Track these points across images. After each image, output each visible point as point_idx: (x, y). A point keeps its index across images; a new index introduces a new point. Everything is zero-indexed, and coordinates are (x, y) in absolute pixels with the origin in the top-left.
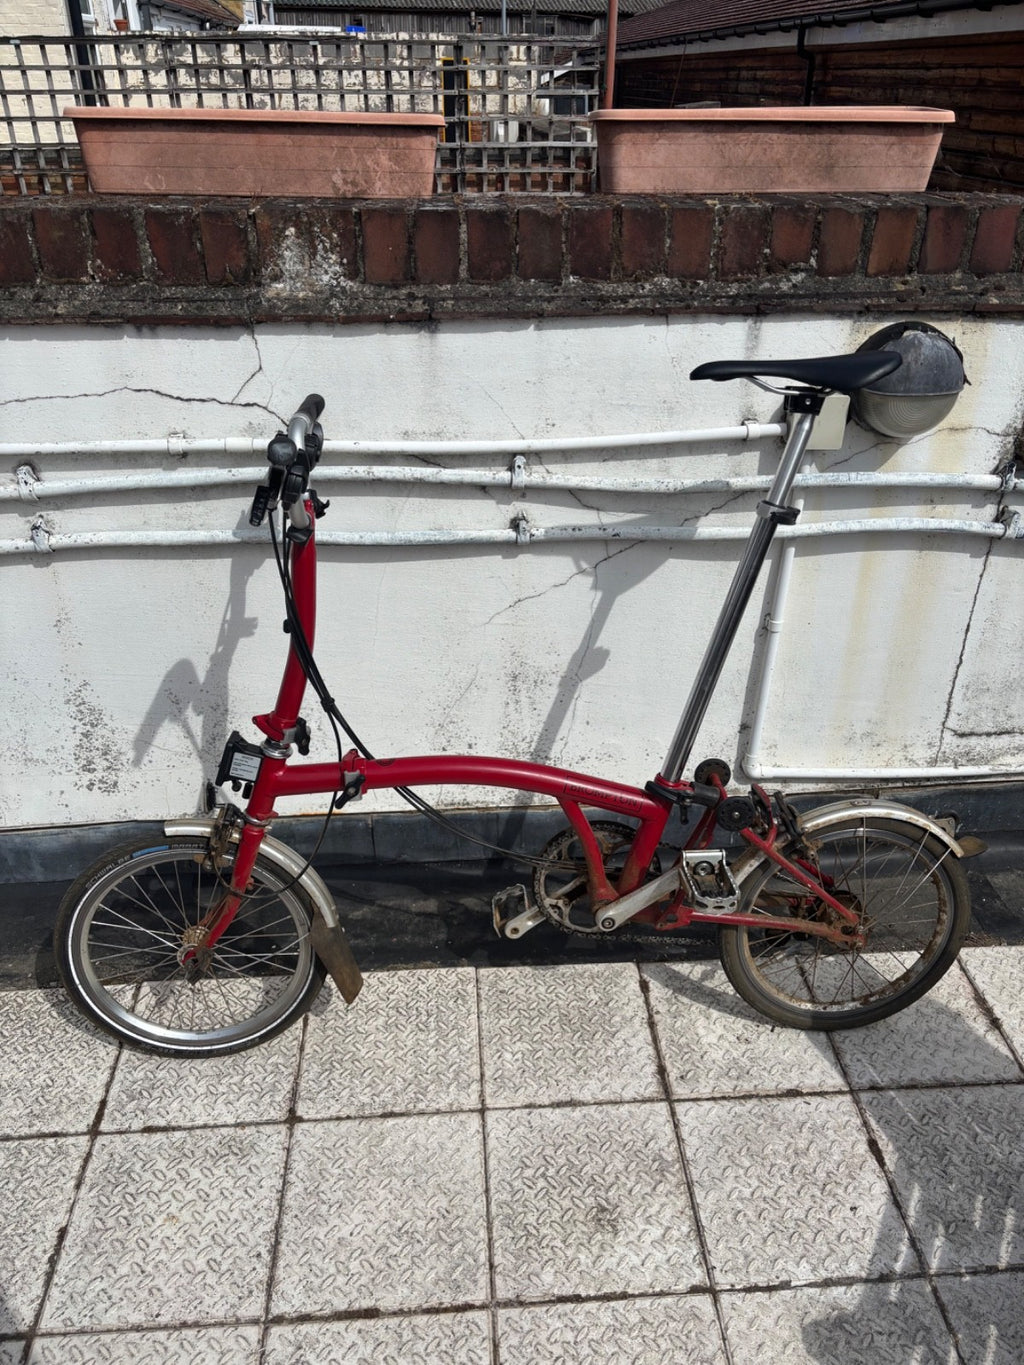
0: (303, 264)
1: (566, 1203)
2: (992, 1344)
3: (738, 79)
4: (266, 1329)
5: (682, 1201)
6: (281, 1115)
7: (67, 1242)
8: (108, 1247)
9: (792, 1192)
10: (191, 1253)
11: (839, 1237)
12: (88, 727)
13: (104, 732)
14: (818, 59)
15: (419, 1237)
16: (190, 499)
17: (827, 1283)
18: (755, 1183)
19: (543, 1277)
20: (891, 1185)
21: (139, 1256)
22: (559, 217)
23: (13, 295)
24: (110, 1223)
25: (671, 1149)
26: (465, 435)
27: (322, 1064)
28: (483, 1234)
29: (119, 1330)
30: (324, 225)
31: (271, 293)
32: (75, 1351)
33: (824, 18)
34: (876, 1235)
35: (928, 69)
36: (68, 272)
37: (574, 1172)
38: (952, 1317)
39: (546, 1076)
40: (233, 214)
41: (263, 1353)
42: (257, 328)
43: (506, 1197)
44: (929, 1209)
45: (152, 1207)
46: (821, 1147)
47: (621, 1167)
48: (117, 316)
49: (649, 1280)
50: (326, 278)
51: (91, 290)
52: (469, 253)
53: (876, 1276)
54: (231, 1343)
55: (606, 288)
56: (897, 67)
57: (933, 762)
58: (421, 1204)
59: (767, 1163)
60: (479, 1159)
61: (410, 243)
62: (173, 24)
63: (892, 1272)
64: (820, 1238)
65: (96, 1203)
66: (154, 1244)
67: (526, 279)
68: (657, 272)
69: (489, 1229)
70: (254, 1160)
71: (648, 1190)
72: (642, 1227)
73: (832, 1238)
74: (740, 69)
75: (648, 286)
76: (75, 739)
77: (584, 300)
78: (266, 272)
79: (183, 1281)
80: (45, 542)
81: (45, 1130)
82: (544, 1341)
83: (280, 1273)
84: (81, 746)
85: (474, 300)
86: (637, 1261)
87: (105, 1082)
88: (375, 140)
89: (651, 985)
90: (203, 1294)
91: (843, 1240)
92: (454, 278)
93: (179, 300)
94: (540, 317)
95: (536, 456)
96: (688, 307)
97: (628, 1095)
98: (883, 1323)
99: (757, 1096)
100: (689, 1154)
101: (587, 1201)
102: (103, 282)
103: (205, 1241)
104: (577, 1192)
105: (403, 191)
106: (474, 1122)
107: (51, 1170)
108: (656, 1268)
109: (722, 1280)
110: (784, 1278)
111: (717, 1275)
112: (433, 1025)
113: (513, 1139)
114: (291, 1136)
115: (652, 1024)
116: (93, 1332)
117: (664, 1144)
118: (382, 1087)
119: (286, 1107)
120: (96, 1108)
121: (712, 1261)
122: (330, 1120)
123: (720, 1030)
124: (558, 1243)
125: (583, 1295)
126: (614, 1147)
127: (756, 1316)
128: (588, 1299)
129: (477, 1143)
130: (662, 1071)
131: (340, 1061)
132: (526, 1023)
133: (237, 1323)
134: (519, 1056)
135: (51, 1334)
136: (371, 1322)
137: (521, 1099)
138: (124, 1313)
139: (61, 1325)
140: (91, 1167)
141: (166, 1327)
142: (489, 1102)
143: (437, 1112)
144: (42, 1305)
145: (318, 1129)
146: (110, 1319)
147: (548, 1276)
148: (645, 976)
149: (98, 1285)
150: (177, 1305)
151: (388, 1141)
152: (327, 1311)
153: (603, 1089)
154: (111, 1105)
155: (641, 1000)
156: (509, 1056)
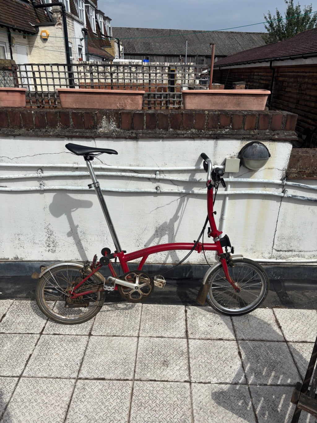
0: (107, 124)
1: (156, 359)
2: (261, 402)
3: (254, 75)
4: (77, 380)
5: (186, 361)
6: (87, 333)
7: (32, 357)
8: (41, 359)
9: (216, 362)
10: (61, 362)
11: (226, 373)
14: (276, 70)
15: (117, 363)
16: (78, 179)
17: (221, 383)
18: (206, 359)
20: (242, 363)
21: (48, 362)
23: (41, 130)
24: (42, 354)
25: (186, 349)
26: (145, 166)
28: (134, 364)
29: (41, 378)
31: (99, 131)
33: (277, 58)
34: (236, 374)
35: (306, 73)
37: (159, 353)
38: (252, 394)
40: (91, 113)
41: (75, 386)
42: (96, 139)
43: (141, 356)
44: (251, 369)
45: (53, 351)
46: (225, 352)
47: (172, 352)
48: (63, 136)
49: (174, 378)
50: (112, 128)
51: (58, 129)
52: (146, 123)
53: (234, 383)
54: (68, 383)
55: (179, 132)
56: (298, 72)
57: (270, 258)
58: (119, 356)
59: (210, 355)
60: (136, 348)
61: (132, 120)
62: (95, 59)
63: (239, 383)
64: (220, 373)
65: (39, 349)
66: (52, 359)
67: (160, 129)
68: (192, 128)
69: (136, 363)
70: (79, 343)
71: (178, 358)
72: (174, 366)
73: (224, 373)
74: (254, 72)
75: (189, 131)
76: (46, 238)
79: (58, 368)
80: (43, 188)
81: (29, 332)
82: (145, 389)
83: (82, 368)
84: (47, 240)
85: (147, 134)
88: (127, 96)
89: (188, 311)
90: (63, 371)
91: (227, 374)
92: (143, 129)
93: (78, 132)
94: (163, 138)
95: (162, 172)
96: (199, 137)
97: (177, 336)
98: (233, 394)
99: (211, 339)
100: (190, 351)
101: (161, 359)
102: (61, 128)
103: (65, 360)
104: (159, 357)
106: (136, 339)
107: (29, 341)
108: (176, 376)
109: (193, 380)
110: (210, 381)
111: (192, 379)
112: (129, 316)
113: (145, 344)
114: (89, 338)
115: (186, 320)
116: (35, 377)
117: (184, 348)
118: (114, 329)
119: (89, 332)
120: (42, 328)
121: (191, 375)
122: (99, 336)
123: (204, 323)
124: (152, 368)
125: (157, 380)
126: (171, 348)
127: (200, 389)
128: (158, 381)
129: (135, 344)
130: (187, 331)
131: (104, 323)
132: (153, 317)
133: (70, 378)
134: (150, 325)
135: (25, 377)
136: (103, 381)
137: (149, 335)
138: (43, 374)
139: (27, 375)
140: (39, 341)
141: (53, 378)
142: (140, 335)
143: (127, 336)
144: (24, 371)
145: (96, 338)
146: (40, 375)
147: (148, 375)
148: (187, 309)
149: (38, 367)
150: (56, 373)
151: (113, 342)
152: (92, 378)
153: (171, 334)
154: (46, 328)
155: (184, 315)
156: (147, 325)
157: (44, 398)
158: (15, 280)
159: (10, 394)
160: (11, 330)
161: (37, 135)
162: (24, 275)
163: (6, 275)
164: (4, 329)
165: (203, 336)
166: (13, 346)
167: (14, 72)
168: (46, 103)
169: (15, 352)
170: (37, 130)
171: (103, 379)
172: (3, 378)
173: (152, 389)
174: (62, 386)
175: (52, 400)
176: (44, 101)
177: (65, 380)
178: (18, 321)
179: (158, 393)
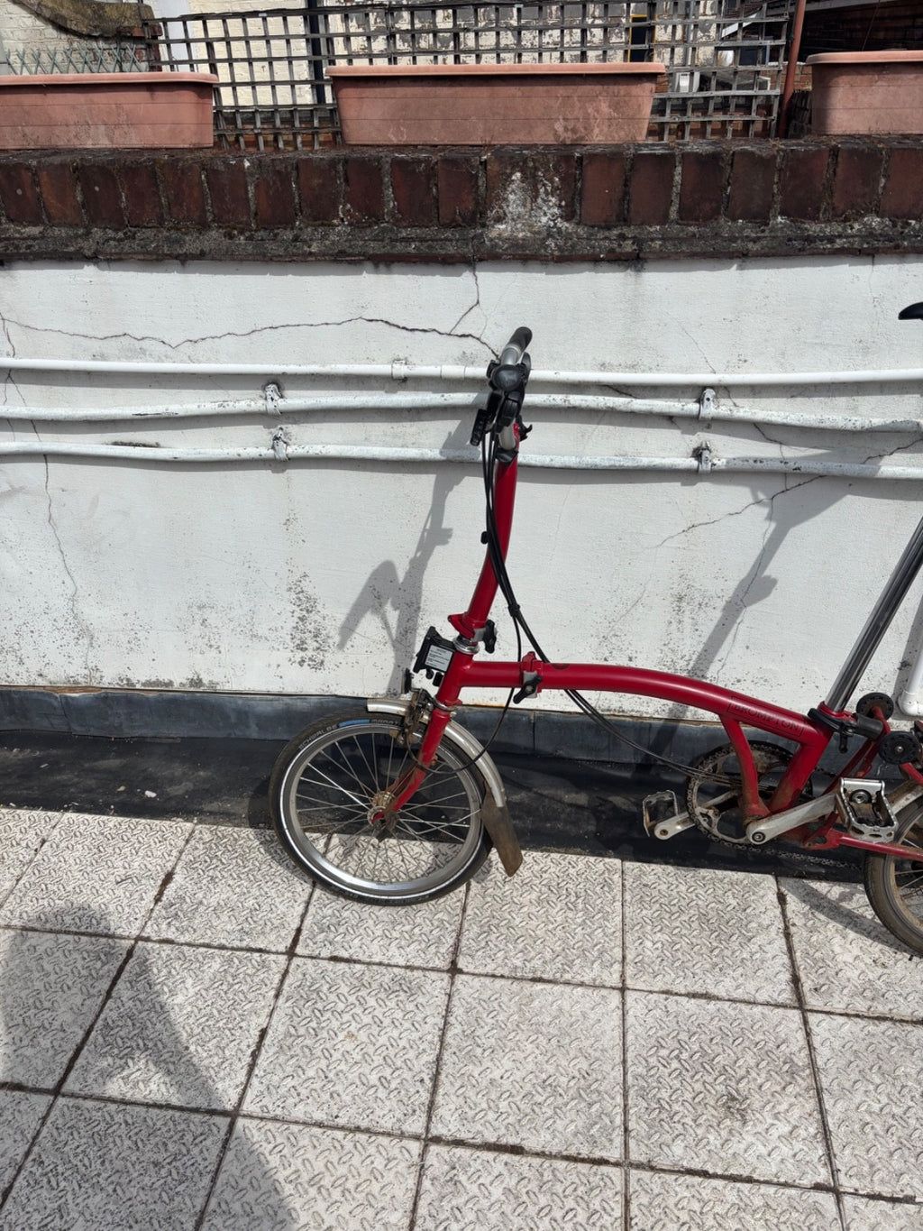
0: (525, 206)
1: (698, 1087)
4: (426, 1146)
5: (811, 1104)
6: (443, 963)
7: (267, 1041)
8: (299, 1051)
10: (366, 1069)
12: (304, 613)
13: (317, 618)
15: (561, 1091)
16: (406, 420)
18: (884, 1100)
19: (673, 1148)
21: (323, 1063)
22: (774, 157)
23: (276, 235)
24: (302, 1031)
25: (802, 1054)
26: (658, 368)
27: (481, 926)
28: (619, 1099)
29: (306, 1124)
30: (547, 170)
31: (493, 234)
32: (269, 1133)
36: (322, 217)
37: (707, 1061)
39: (683, 967)
40: (468, 160)
41: (422, 1167)
42: (479, 266)
43: (641, 1070)
45: (335, 1024)
47: (752, 1063)
48: (359, 255)
49: (774, 1171)
50: (544, 220)
51: (340, 231)
52: (681, 195)
54: (395, 1152)
55: (813, 228)
58: (564, 1063)
59: (898, 1084)
60: (618, 1033)
61: (626, 185)
65: (290, 1012)
66: (337, 1055)
67: (734, 220)
68: (868, 211)
69: (625, 1096)
70: (421, 999)
71: (778, 1088)
72: (770, 1121)
75: (857, 226)
76: (292, 622)
77: (790, 240)
78: (491, 214)
79: (359, 1091)
80: (283, 451)
81: (253, 945)
82: (672, 1206)
83: (439, 1099)
85: (682, 240)
86: (764, 1151)
87: (300, 913)
88: (598, 88)
89: (788, 899)
90: (375, 1106)
92: (664, 220)
93: (413, 240)
94: (743, 257)
95: (725, 390)
96: (897, 247)
97: (761, 997)
99: (892, 1019)
100: (820, 1063)
101: (718, 1088)
102: (350, 224)
103: (378, 1060)
104: (710, 1079)
105: (618, 137)
106: (615, 998)
107: (256, 980)
108: (782, 1161)
109: (846, 1183)
110: (909, 1192)
111: (842, 1178)
112: (580, 906)
113: (650, 1020)
114: (452, 984)
115: (788, 935)
116: (284, 1121)
117: (795, 1049)
118: (533, 954)
119: (449, 959)
120: (293, 933)
121: (838, 1164)
122: (486, 975)
123: (856, 952)
124: (688, 1121)
125: (711, 1172)
126: (747, 1043)
127: (879, 1224)
128: (715, 1176)
129: (616, 1017)
130: (796, 980)
131: (497, 927)
132: (667, 916)
133: (402, 1136)
134: (659, 945)
135: (251, 1117)
136: (517, 1158)
137: (659, 985)
138: (309, 1109)
139: (259, 1110)
140: (287, 982)
141: (342, 1128)
142: (629, 983)
143: (582, 984)
144: (244, 1091)
145: (476, 982)
146: (298, 1113)
147: (678, 1149)
148: (783, 889)
149: (289, 1082)
150: (352, 1111)
151: (536, 1003)
152: (478, 1141)
153: (738, 987)
154: (305, 933)
155: (778, 911)
156: (649, 944)
157: (321, 1206)
158: (194, 751)
159: (206, 1180)
160: (195, 931)
161: (264, 256)
162: (221, 734)
163: (164, 732)
164: (173, 929)
165: (861, 1006)
166: (204, 993)
167: (149, 46)
168: (248, 144)
169: (211, 1016)
170: (262, 233)
171: (516, 1150)
172: (177, 1114)
173: (696, 1206)
174: (379, 1163)
175: (347, 1216)
176: (242, 140)
177: (384, 1140)
178: (213, 901)
179: (720, 1225)
